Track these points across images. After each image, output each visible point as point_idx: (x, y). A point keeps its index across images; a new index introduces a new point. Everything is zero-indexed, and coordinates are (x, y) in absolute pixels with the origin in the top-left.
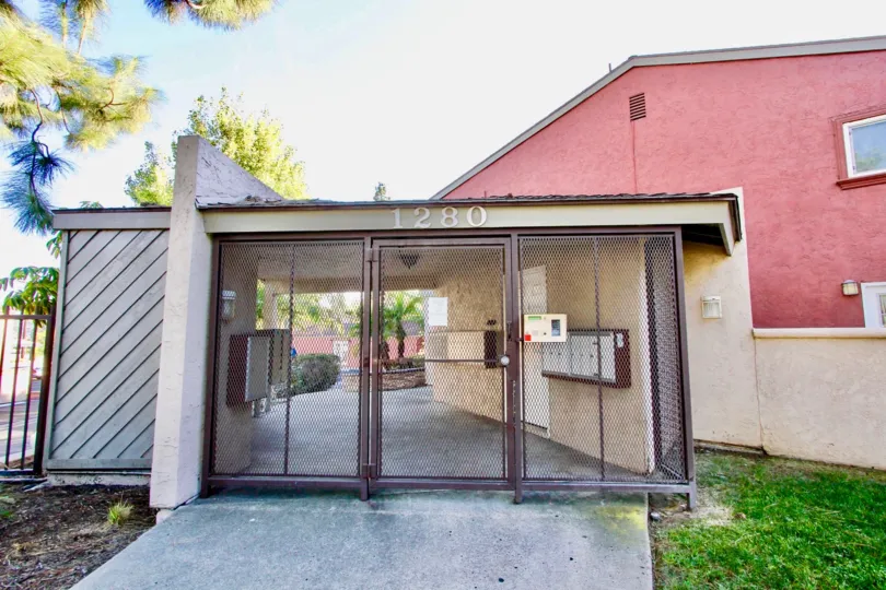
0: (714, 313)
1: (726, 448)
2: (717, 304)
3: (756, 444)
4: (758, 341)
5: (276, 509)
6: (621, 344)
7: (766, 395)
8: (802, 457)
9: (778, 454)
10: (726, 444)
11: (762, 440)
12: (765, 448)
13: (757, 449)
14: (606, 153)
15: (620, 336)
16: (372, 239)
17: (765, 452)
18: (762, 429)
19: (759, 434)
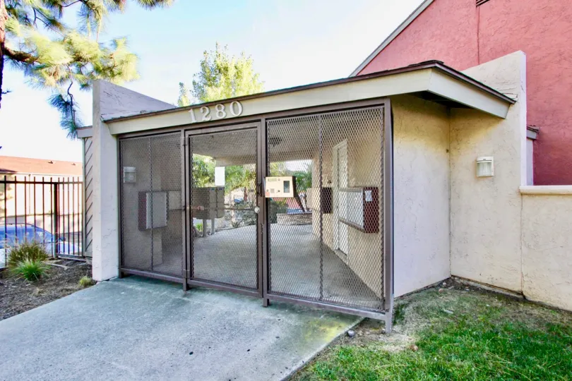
0: (485, 171)
1: (490, 289)
2: (489, 164)
3: (516, 289)
4: (525, 197)
5: (140, 289)
6: (369, 198)
7: (528, 247)
8: (560, 306)
9: (537, 300)
10: (490, 286)
11: (522, 286)
12: (524, 294)
13: (518, 294)
14: (454, 39)
15: (368, 193)
16: (185, 130)
17: (524, 297)
18: (523, 277)
19: (520, 281)
